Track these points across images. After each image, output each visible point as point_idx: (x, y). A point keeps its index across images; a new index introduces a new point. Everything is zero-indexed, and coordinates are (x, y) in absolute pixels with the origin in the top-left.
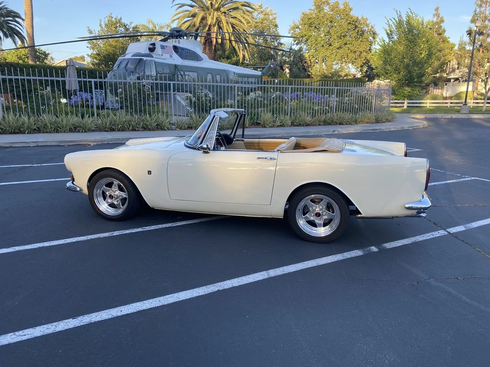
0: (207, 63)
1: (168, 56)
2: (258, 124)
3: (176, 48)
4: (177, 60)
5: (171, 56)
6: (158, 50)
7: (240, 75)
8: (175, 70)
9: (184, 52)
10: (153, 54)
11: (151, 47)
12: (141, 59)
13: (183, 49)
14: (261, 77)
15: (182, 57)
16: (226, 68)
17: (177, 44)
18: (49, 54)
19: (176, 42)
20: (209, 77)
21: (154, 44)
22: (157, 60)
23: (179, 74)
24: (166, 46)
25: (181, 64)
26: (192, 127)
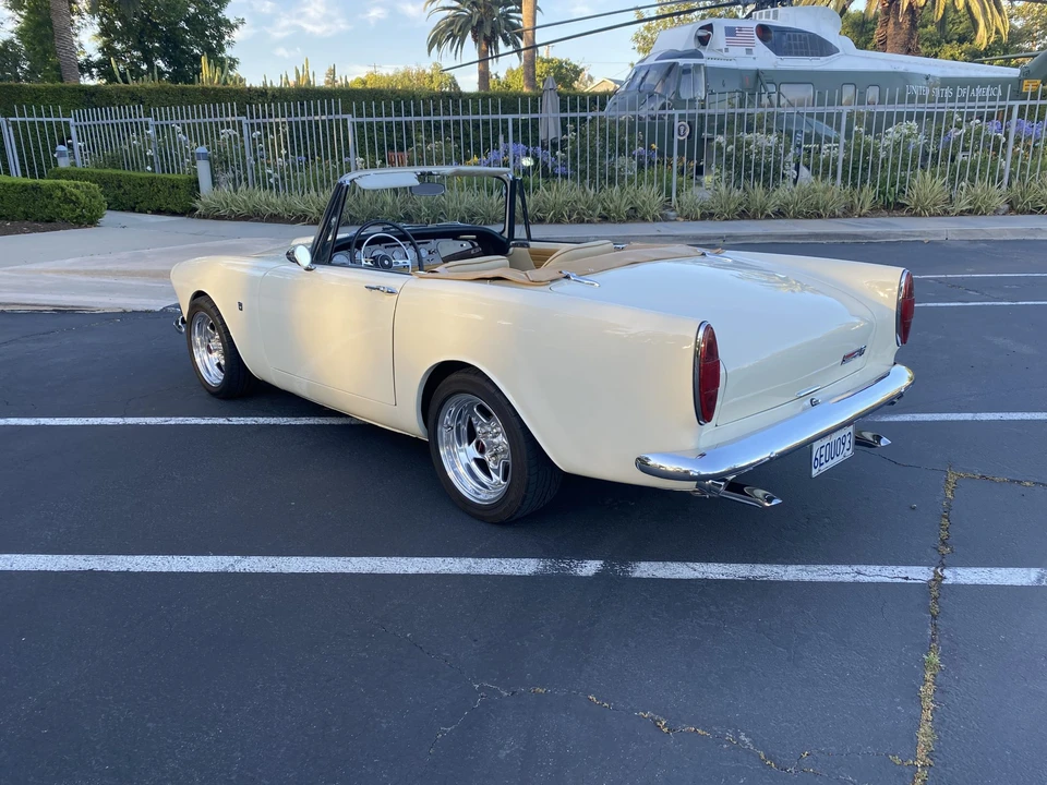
0: (850, 58)
1: (741, 51)
2: (899, 208)
3: (764, 32)
4: (764, 58)
5: (749, 51)
6: (719, 38)
7: (946, 82)
8: (757, 82)
9: (785, 38)
10: (705, 52)
11: (703, 33)
12: (675, 63)
13: (782, 30)
14: (1020, 81)
15: (778, 50)
16: (902, 68)
17: (770, 22)
18: (583, 69)
19: (768, 16)
20: (848, 92)
21: (709, 27)
22: (710, 63)
23: (763, 91)
24: (740, 29)
25: (772, 68)
26: (712, 215)
